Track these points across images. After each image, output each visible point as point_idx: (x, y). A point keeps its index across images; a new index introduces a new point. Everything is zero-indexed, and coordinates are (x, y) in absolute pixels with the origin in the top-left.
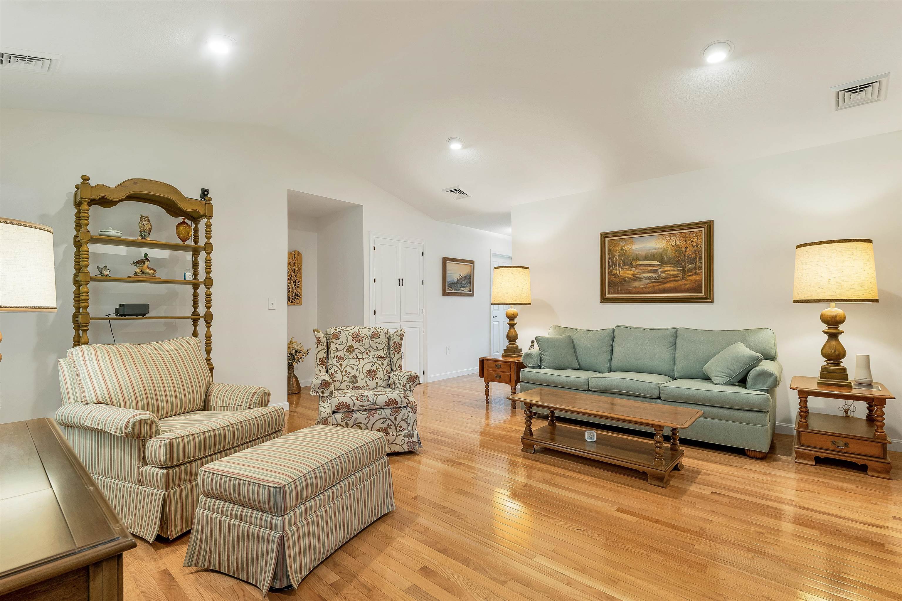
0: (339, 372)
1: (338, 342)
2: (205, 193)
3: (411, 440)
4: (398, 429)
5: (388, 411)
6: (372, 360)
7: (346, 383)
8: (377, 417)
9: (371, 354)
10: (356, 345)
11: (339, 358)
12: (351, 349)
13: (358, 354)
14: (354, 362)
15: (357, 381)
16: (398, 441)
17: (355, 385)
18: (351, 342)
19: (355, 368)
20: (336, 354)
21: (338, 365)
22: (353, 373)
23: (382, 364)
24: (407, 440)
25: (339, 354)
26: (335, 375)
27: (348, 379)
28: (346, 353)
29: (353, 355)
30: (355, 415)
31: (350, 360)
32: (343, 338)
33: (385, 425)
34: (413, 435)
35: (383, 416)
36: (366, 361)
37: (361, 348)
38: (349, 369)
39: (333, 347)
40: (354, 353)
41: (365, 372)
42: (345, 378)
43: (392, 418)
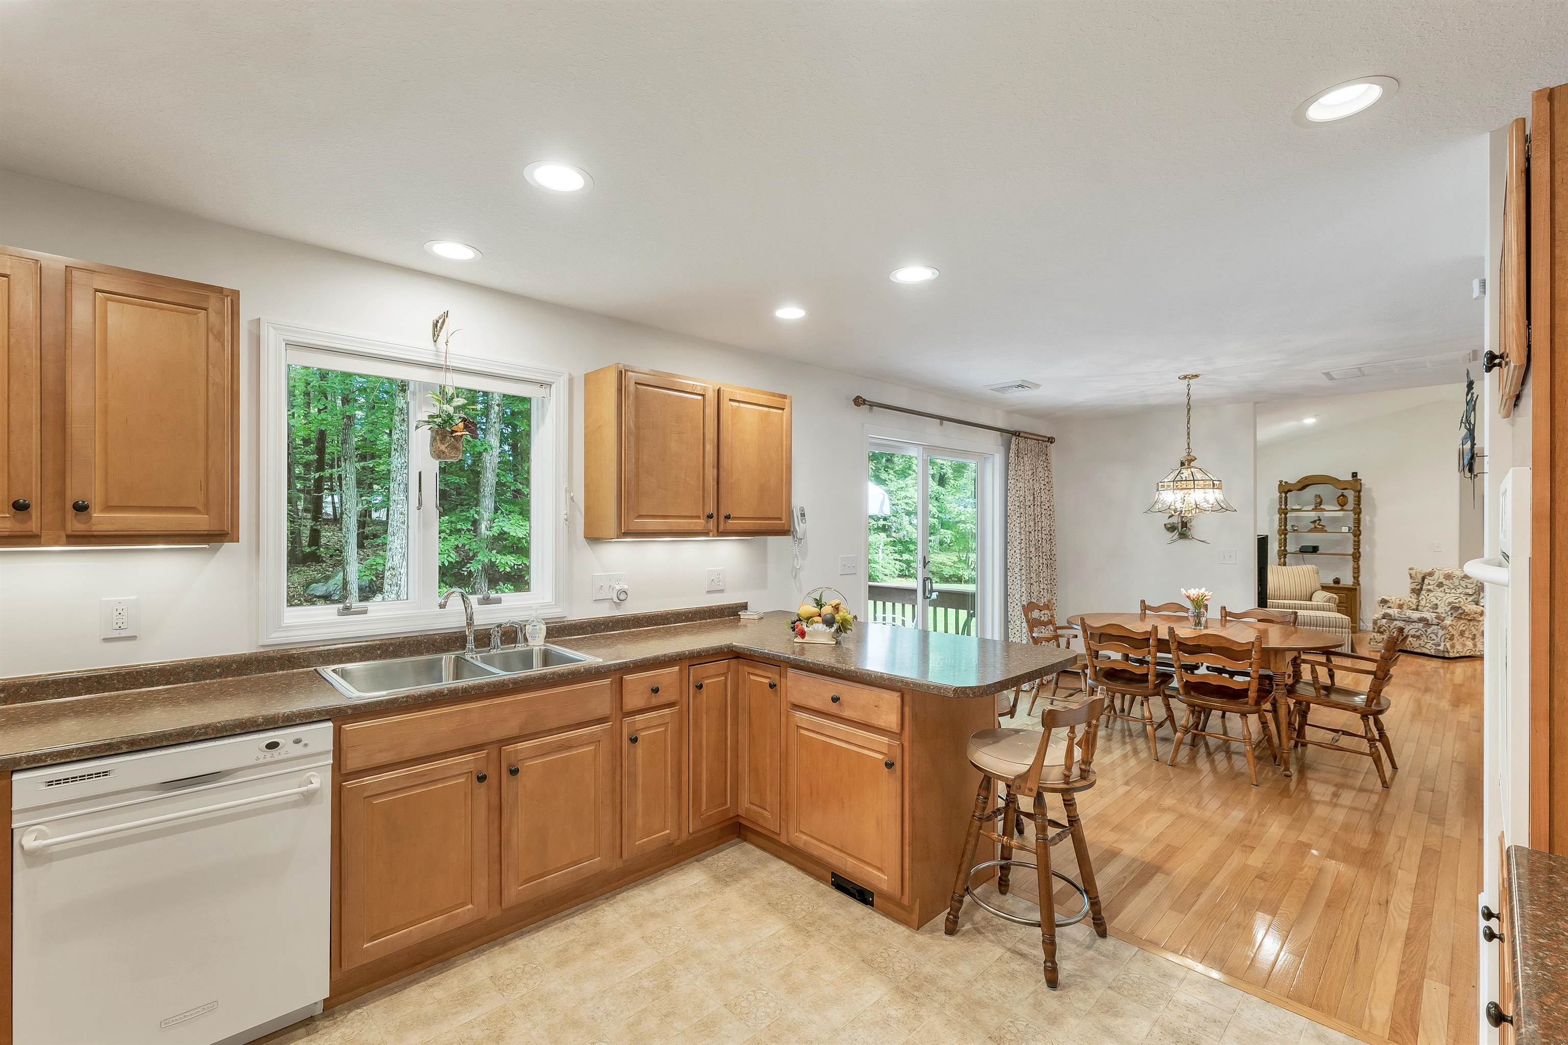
0: (1425, 600)
1: (1431, 578)
2: (1355, 475)
3: (1437, 648)
4: (1429, 638)
5: (1421, 625)
6: (1458, 595)
7: (1427, 608)
8: (1411, 626)
9: (1459, 591)
10: (1445, 582)
11: (1429, 590)
12: (1440, 585)
13: (1446, 589)
14: (1442, 595)
15: (1437, 608)
16: (1428, 646)
17: (1435, 611)
18: (1441, 580)
19: (1439, 598)
20: (1427, 587)
21: (1426, 595)
22: (1436, 602)
23: (1467, 599)
24: (1434, 647)
25: (1429, 587)
26: (1421, 601)
27: (1430, 606)
28: (1435, 588)
29: (1442, 589)
30: (1395, 622)
31: (1439, 593)
32: (1436, 576)
33: (1418, 634)
34: (1439, 645)
35: (1416, 627)
36: (1453, 595)
37: (1451, 585)
38: (1433, 599)
39: (1426, 581)
40: (1443, 588)
41: (1447, 602)
42: (1427, 604)
43: (1424, 630)
